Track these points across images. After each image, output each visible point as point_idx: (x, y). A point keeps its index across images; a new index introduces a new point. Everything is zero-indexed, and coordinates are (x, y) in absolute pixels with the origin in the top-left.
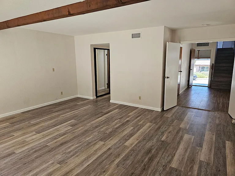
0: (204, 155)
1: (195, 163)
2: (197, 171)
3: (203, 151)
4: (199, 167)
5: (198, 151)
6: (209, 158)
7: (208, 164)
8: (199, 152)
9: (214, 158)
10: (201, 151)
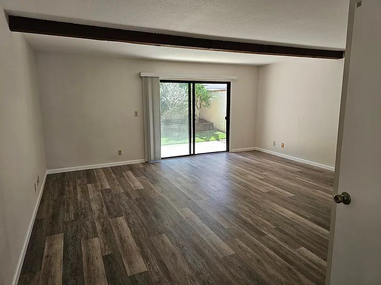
0: (96, 246)
1: (101, 231)
2: (97, 225)
3: (99, 252)
4: (96, 230)
5: (105, 247)
6: (88, 246)
7: (87, 238)
8: (103, 246)
9: (81, 249)
10: (102, 249)
